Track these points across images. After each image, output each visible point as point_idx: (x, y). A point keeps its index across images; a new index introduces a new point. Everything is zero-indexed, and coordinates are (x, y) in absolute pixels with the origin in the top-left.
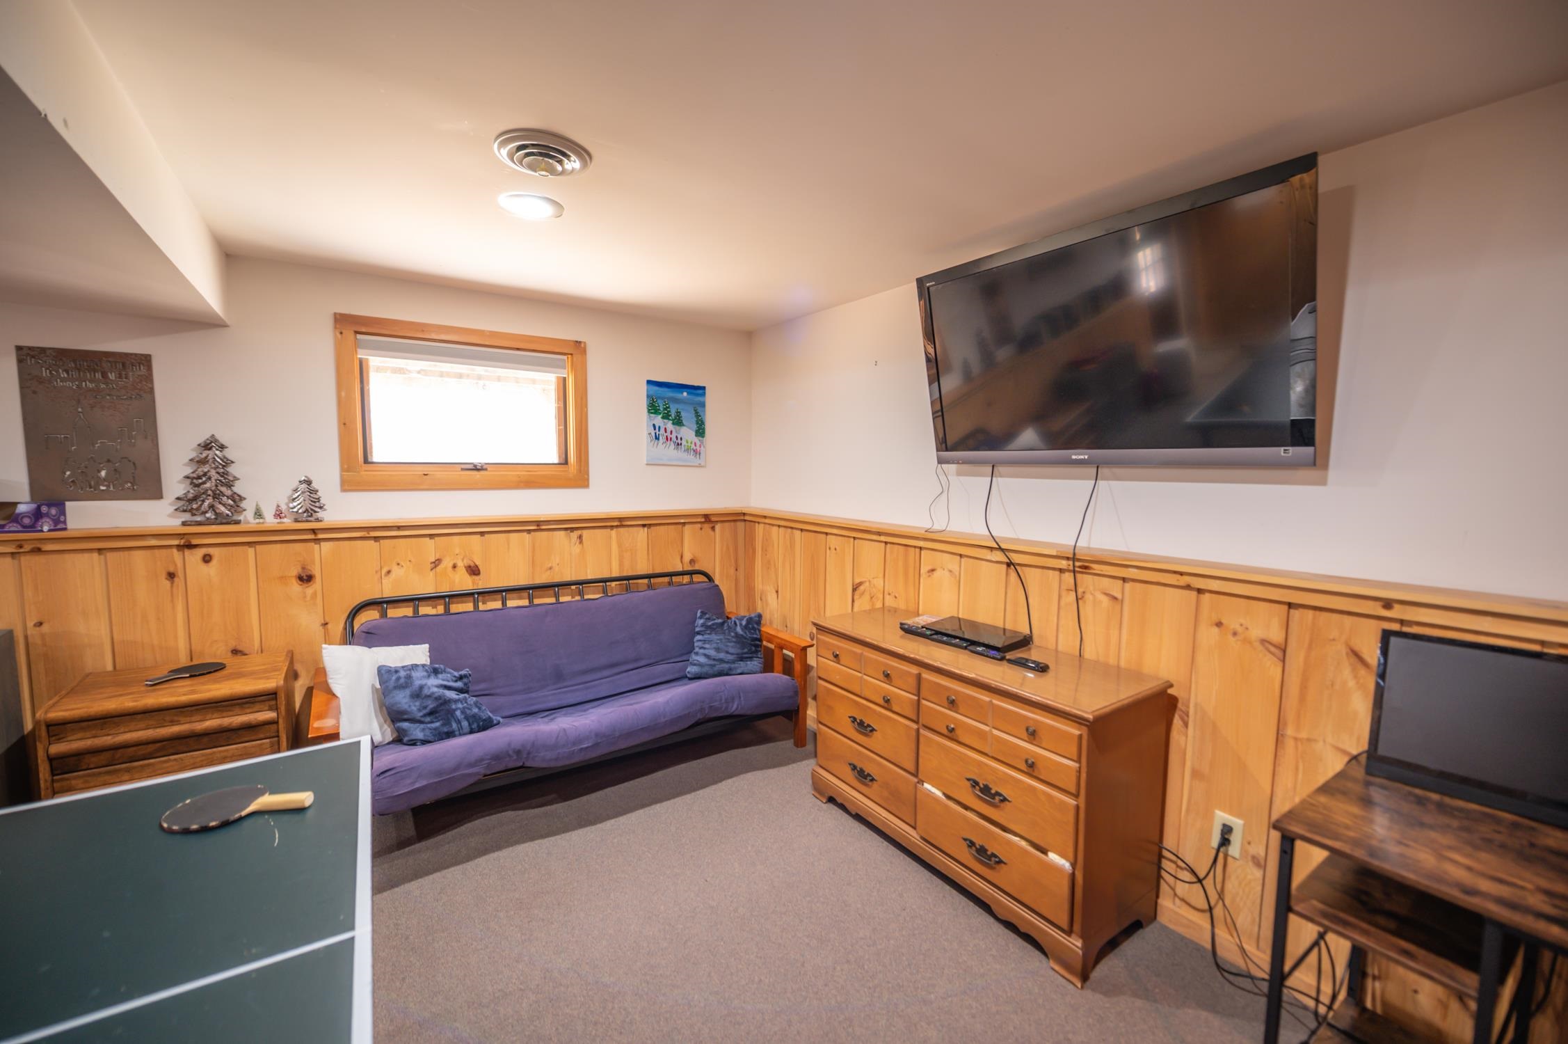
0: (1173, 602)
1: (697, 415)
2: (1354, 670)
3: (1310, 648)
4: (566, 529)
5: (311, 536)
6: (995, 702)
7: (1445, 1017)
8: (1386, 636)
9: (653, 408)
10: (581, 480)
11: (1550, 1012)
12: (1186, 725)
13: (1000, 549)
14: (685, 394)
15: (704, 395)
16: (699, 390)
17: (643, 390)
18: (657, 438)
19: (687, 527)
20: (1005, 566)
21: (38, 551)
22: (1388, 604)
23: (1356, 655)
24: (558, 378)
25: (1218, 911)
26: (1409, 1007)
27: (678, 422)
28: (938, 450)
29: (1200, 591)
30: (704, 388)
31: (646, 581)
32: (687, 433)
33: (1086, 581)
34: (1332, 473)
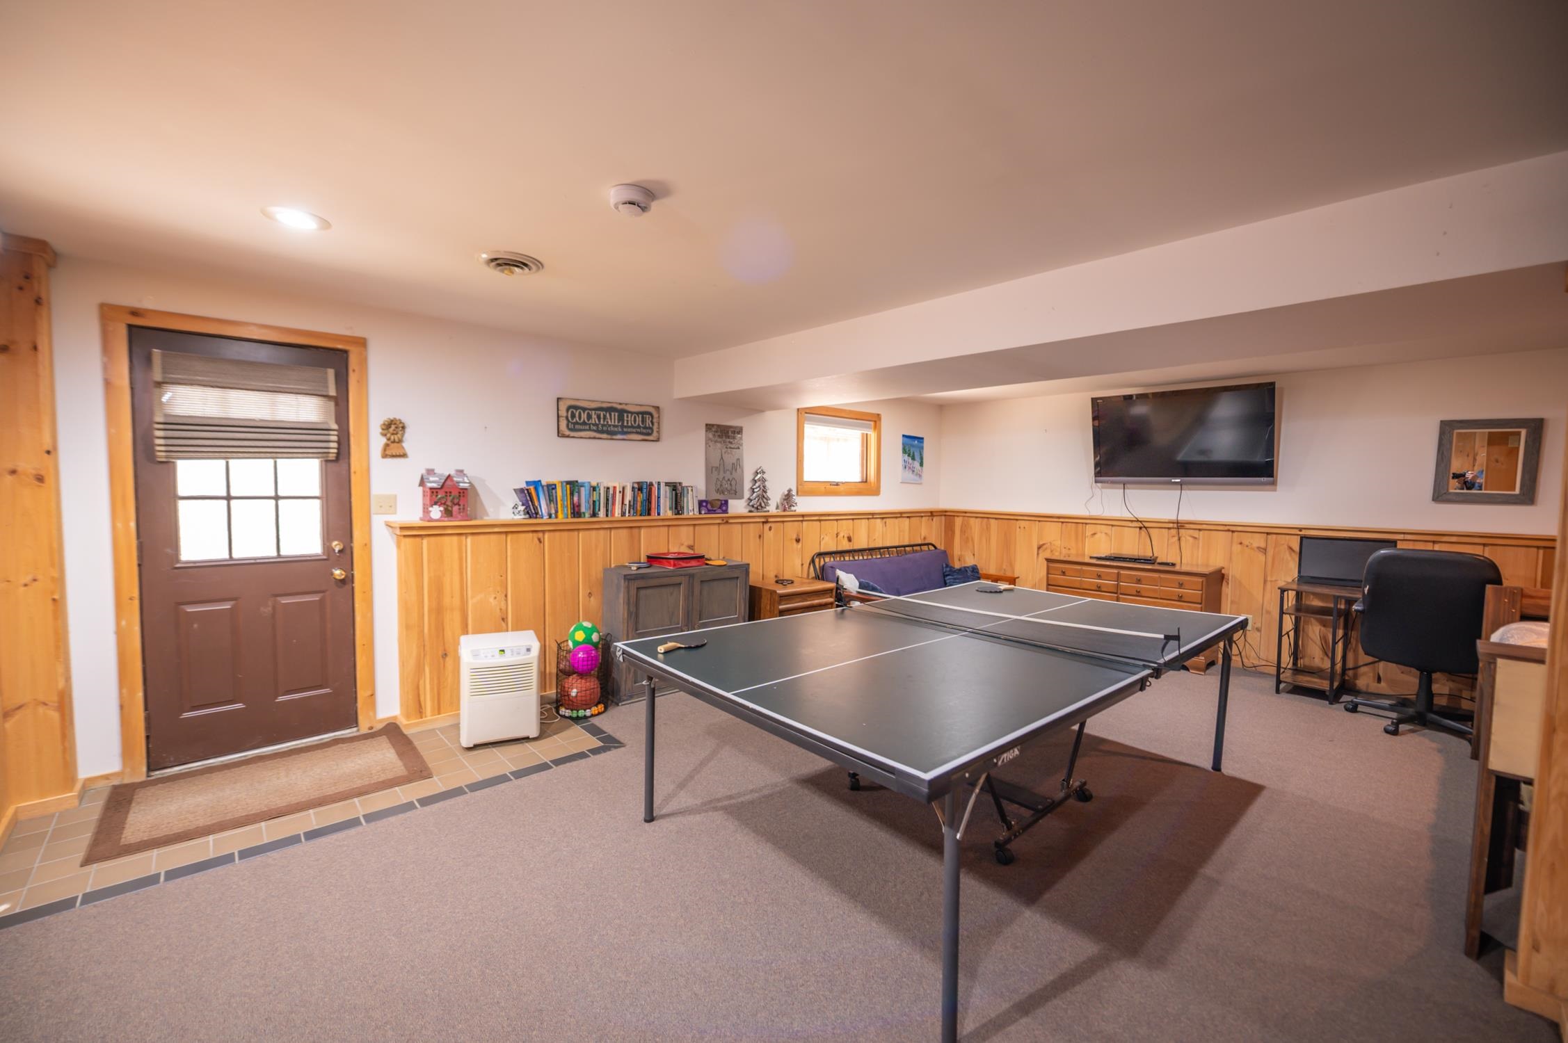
0: (1222, 537)
1: (921, 454)
2: (1290, 555)
3: (1275, 547)
4: (881, 518)
5: (801, 519)
6: (1162, 576)
7: (1323, 663)
8: (1302, 538)
9: (904, 451)
10: (875, 491)
11: (1352, 650)
12: (1228, 583)
13: (1138, 521)
14: (916, 442)
15: (923, 442)
16: (921, 439)
17: (900, 441)
18: (905, 467)
19: (924, 518)
20: (1138, 529)
21: (727, 522)
22: (1300, 529)
23: (1291, 548)
24: (863, 434)
25: (1243, 654)
26: (1313, 665)
27: (913, 459)
28: (1095, 476)
29: (1233, 532)
30: (922, 438)
31: (911, 548)
32: (917, 464)
33: (1182, 531)
34: (1278, 487)
